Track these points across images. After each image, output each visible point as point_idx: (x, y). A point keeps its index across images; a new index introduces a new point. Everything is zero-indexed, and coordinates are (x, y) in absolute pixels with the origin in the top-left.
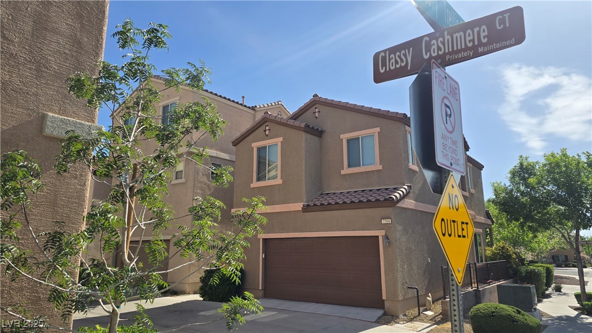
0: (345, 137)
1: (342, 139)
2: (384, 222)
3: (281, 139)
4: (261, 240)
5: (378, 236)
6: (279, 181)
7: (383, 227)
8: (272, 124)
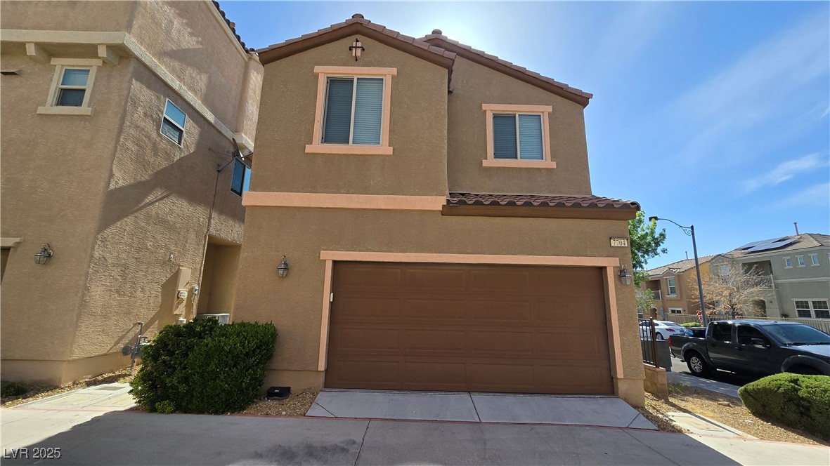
0: (491, 109)
1: (485, 111)
2: (614, 243)
3: (394, 71)
4: (329, 266)
5: (605, 267)
6: (384, 149)
7: (613, 252)
8: (369, 41)
